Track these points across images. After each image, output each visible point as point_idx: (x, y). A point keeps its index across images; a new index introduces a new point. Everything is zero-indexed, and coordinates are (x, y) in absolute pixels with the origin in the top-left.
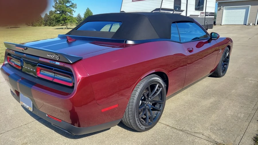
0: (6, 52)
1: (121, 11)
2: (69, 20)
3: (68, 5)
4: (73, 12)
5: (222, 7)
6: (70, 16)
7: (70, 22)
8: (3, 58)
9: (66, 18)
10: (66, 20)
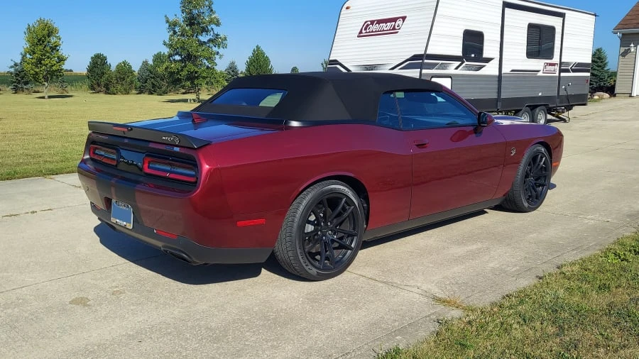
0: (88, 139)
1: (330, 59)
2: (204, 78)
3: (204, 38)
4: (217, 57)
5: (632, 45)
6: (208, 67)
7: (207, 83)
8: (83, 148)
9: (196, 73)
10: (197, 78)
